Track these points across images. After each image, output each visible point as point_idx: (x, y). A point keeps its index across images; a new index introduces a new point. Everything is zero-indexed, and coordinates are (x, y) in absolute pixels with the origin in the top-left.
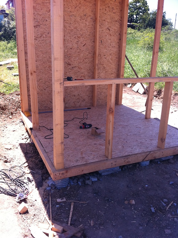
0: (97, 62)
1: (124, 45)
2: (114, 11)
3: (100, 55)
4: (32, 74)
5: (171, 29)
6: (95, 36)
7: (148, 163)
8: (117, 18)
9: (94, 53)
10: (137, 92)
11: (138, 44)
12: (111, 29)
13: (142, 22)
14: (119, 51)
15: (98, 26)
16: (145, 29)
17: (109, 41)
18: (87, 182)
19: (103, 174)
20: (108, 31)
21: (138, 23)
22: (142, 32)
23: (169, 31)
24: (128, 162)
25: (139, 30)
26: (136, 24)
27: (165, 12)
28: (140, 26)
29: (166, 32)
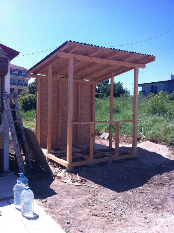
0: (79, 118)
1: (94, 108)
2: (88, 91)
3: (81, 114)
4: (49, 123)
5: (128, 96)
6: (77, 104)
7: (111, 162)
8: (89, 94)
9: (77, 113)
10: (104, 138)
11: (102, 109)
12: (86, 100)
13: (104, 92)
14: (91, 112)
15: (79, 99)
16: (107, 97)
17: (86, 107)
18: (83, 169)
19: (90, 167)
20: (85, 102)
21: (101, 93)
22: (104, 100)
23: (126, 98)
24: (101, 161)
25: (102, 98)
26: (99, 93)
27: (122, 84)
28: (102, 95)
29: (124, 99)
